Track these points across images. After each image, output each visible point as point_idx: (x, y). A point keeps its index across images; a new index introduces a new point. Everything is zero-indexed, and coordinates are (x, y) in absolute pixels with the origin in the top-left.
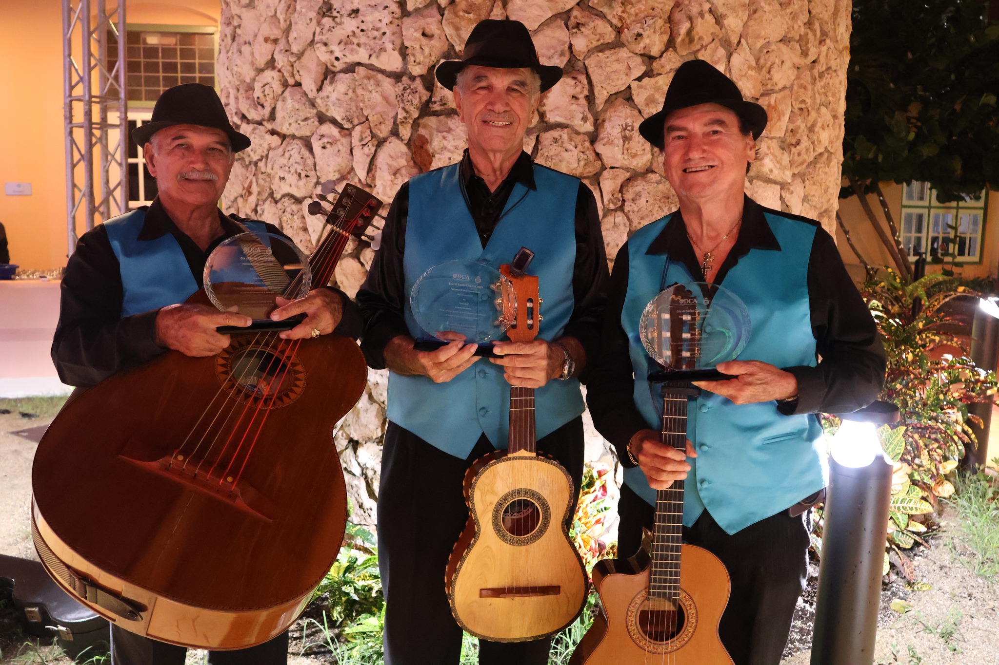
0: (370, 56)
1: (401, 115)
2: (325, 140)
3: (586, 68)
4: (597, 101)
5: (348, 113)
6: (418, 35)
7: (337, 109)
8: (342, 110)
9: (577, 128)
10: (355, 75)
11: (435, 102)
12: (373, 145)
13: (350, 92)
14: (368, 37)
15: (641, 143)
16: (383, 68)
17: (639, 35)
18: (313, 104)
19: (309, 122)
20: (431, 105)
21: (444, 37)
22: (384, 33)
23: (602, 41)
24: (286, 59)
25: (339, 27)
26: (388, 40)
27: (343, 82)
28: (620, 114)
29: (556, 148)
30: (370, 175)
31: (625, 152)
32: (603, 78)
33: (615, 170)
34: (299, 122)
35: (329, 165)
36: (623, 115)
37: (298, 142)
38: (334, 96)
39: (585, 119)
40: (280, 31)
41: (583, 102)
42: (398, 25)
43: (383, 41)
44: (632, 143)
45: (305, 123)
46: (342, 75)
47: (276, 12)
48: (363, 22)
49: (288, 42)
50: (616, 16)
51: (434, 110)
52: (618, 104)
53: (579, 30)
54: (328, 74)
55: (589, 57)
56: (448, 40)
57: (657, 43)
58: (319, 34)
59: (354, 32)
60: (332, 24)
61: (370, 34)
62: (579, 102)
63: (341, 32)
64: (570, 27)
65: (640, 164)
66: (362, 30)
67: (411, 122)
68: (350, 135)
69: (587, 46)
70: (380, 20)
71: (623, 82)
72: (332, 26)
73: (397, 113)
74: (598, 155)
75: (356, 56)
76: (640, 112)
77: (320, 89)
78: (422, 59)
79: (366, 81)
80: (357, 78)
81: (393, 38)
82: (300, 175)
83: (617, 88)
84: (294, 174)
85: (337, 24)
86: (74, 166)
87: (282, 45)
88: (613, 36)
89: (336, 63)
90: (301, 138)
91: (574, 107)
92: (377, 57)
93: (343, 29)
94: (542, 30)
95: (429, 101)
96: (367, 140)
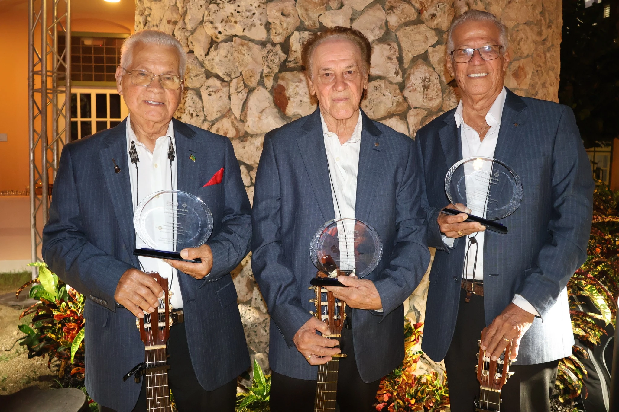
0: (244, 29)
1: (266, 70)
2: (211, 89)
3: (397, 38)
4: (405, 61)
5: (227, 71)
6: (279, 14)
7: (220, 67)
8: (223, 68)
9: (390, 79)
10: (233, 43)
11: (290, 61)
12: (245, 93)
13: (229, 55)
14: (243, 16)
15: (435, 91)
16: (253, 38)
17: (434, 15)
18: (202, 65)
19: (199, 77)
20: (287, 64)
21: (297, 16)
22: (254, 14)
23: (408, 19)
24: (183, 34)
25: (221, 10)
26: (257, 18)
27: (224, 49)
28: (421, 70)
29: (376, 93)
30: (243, 113)
31: (425, 96)
32: (409, 44)
33: (418, 109)
34: (192, 78)
35: (213, 107)
36: (423, 71)
37: (191, 92)
38: (217, 59)
39: (397, 73)
40: (179, 15)
41: (395, 61)
42: (264, 8)
43: (253, 19)
44: (429, 91)
45: (196, 78)
46: (223, 44)
47: (176, 3)
48: (239, 6)
49: (184, 22)
50: (418, 2)
51: (289, 67)
52: (419, 63)
53: (393, 11)
54: (213, 43)
55: (399, 30)
56: (299, 18)
57: (446, 21)
58: (207, 16)
59: (232, 14)
60: (217, 8)
61: (243, 15)
62: (393, 61)
63: (223, 14)
64: (386, 10)
65: (434, 105)
66: (238, 12)
67: (273, 75)
68: (229, 86)
69: (398, 22)
70: (251, 5)
71: (423, 48)
72: (216, 10)
73: (263, 70)
74: (405, 99)
75: (233, 30)
76: (434, 69)
77: (207, 54)
78: (281, 31)
79: (240, 47)
80: (234, 45)
81: (260, 17)
82: (192, 115)
83: (418, 52)
84: (188, 114)
85: (220, 8)
86: (34, 118)
87: (180, 24)
88: (416, 16)
89: (219, 36)
90: (193, 89)
91: (389, 65)
92: (249, 30)
93: (225, 12)
94: (367, 11)
95: (286, 60)
96: (241, 89)
